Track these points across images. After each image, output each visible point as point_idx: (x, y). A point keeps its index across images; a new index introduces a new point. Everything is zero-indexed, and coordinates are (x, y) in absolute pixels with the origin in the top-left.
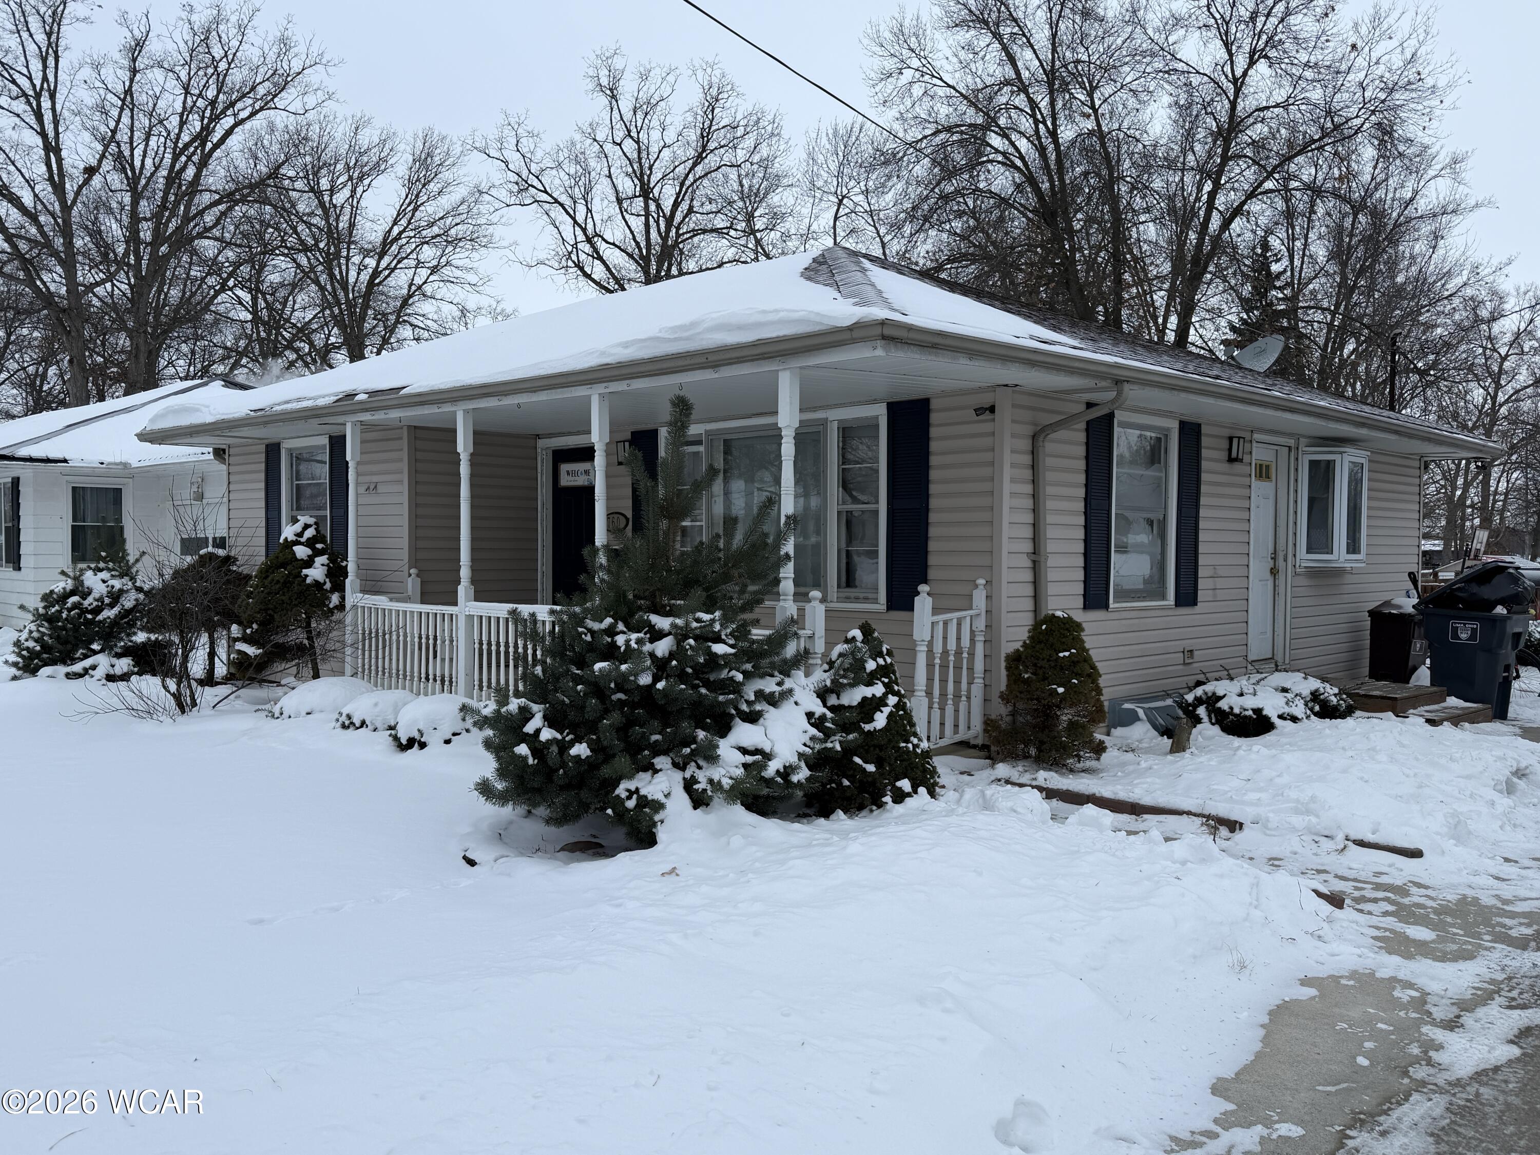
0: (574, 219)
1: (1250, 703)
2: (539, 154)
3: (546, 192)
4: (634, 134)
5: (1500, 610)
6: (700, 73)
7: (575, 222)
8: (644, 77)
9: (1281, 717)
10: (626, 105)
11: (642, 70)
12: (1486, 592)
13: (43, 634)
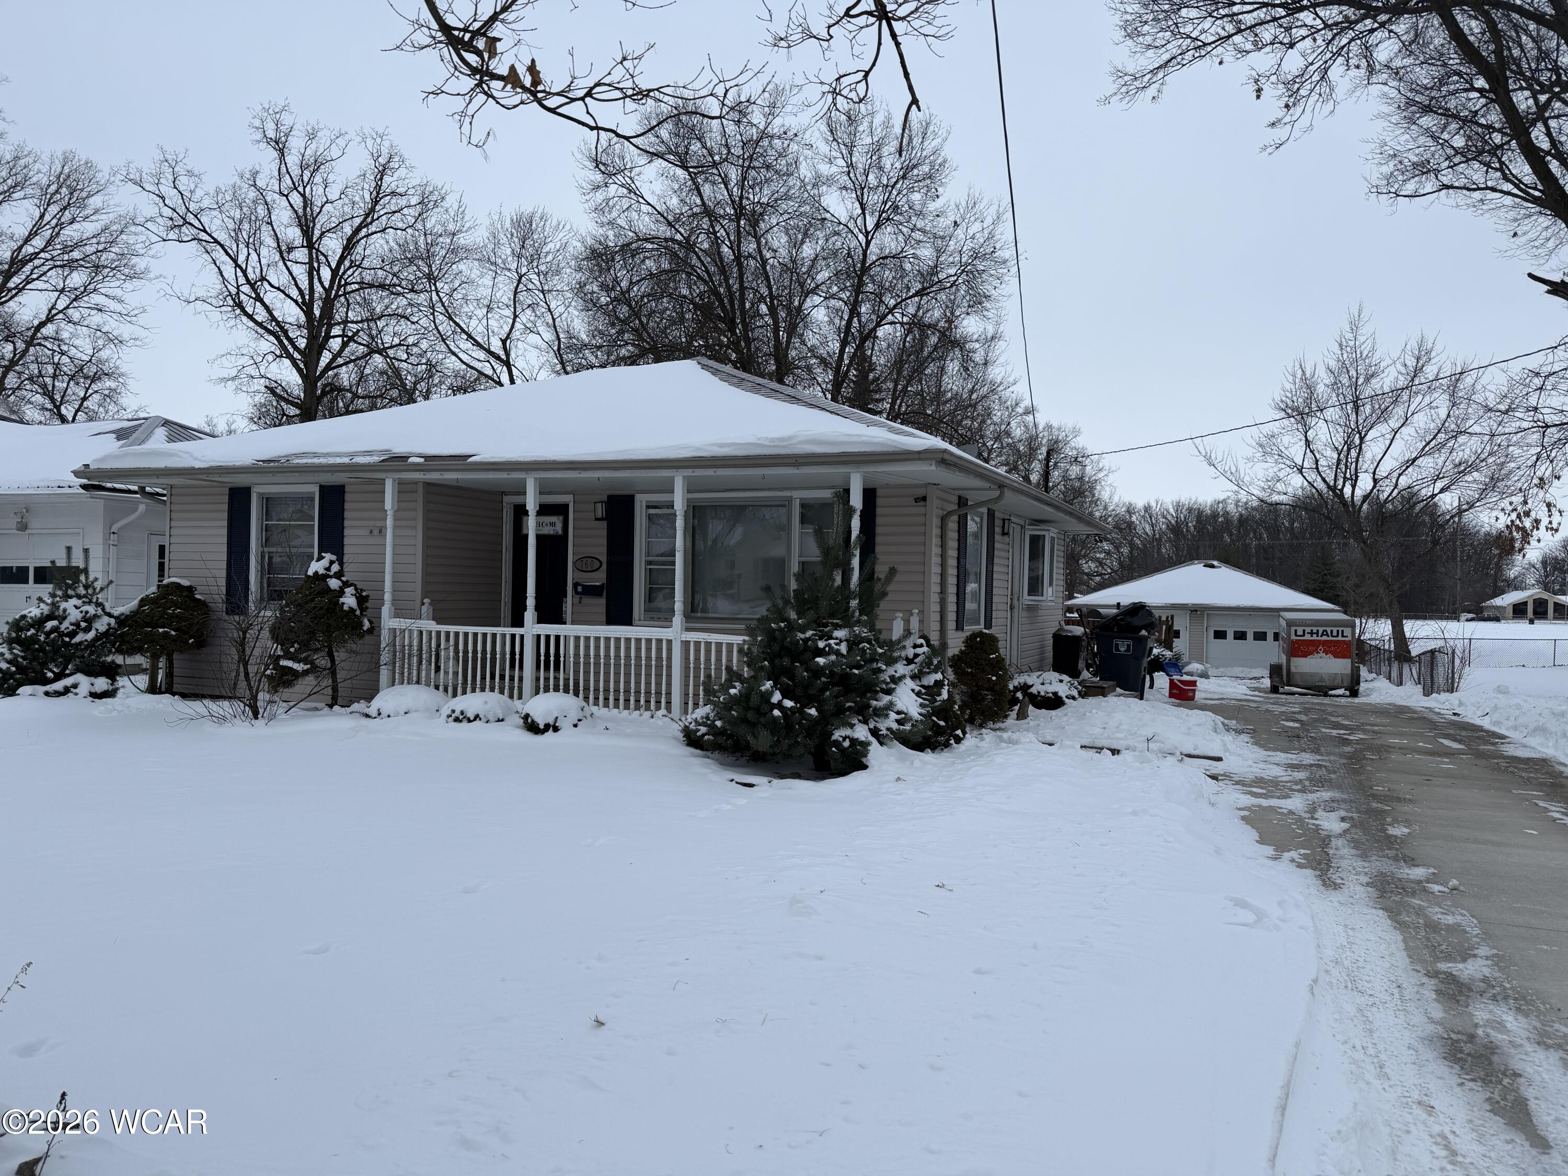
0: (235, 261)
1: (1051, 689)
2: (199, 193)
3: (205, 231)
4: (301, 189)
5: (1144, 632)
6: (370, 142)
7: (237, 265)
8: (312, 136)
9: (1067, 697)
10: (292, 160)
11: (309, 128)
12: (1136, 621)
13: (16, 656)
